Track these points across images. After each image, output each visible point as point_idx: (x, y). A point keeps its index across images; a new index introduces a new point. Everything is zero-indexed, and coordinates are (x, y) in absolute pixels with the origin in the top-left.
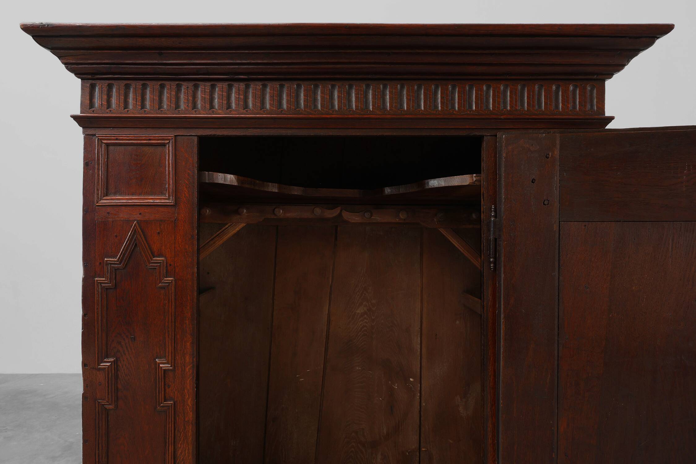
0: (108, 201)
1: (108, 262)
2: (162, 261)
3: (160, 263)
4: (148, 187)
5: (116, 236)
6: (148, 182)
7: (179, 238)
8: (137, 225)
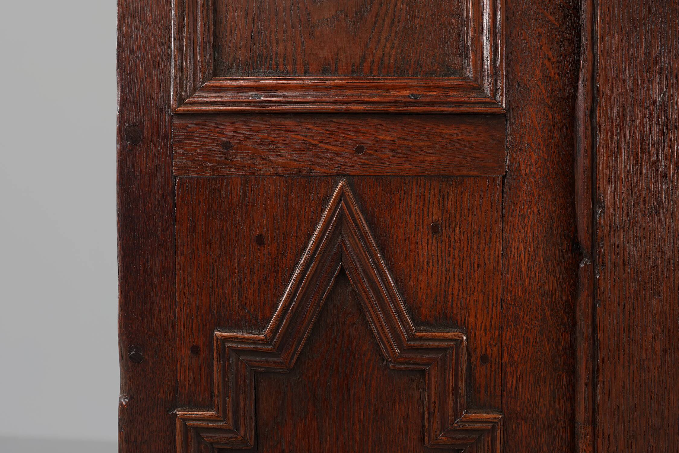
0: (224, 97)
1: (228, 345)
2: (452, 343)
3: (444, 349)
4: (387, 40)
5: (260, 241)
6: (388, 20)
7: (522, 248)
8: (349, 194)
